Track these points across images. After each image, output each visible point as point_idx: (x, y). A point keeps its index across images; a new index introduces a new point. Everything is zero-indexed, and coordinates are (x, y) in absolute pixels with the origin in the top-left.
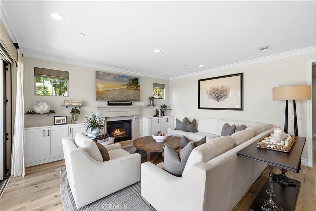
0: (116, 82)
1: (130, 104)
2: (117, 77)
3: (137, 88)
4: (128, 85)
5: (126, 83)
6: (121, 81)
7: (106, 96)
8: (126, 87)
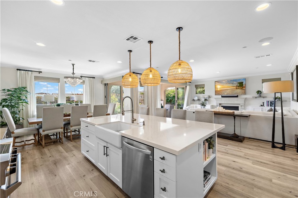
0: (229, 84)
1: (237, 97)
2: (230, 81)
3: (242, 88)
4: (237, 86)
5: (236, 85)
6: (232, 84)
7: (222, 93)
8: (235, 87)
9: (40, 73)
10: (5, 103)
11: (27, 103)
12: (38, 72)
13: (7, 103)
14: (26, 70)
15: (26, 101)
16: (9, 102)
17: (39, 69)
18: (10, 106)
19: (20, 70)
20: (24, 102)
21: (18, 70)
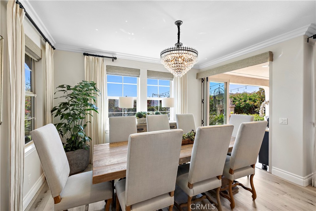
9: (114, 60)
10: (65, 111)
11: (96, 111)
12: (112, 59)
13: (68, 111)
14: (96, 56)
15: (94, 108)
16: (71, 108)
17: (113, 53)
18: (72, 116)
19: (88, 55)
20: (92, 109)
21: (85, 54)
